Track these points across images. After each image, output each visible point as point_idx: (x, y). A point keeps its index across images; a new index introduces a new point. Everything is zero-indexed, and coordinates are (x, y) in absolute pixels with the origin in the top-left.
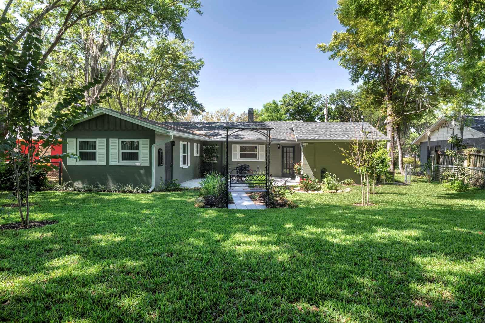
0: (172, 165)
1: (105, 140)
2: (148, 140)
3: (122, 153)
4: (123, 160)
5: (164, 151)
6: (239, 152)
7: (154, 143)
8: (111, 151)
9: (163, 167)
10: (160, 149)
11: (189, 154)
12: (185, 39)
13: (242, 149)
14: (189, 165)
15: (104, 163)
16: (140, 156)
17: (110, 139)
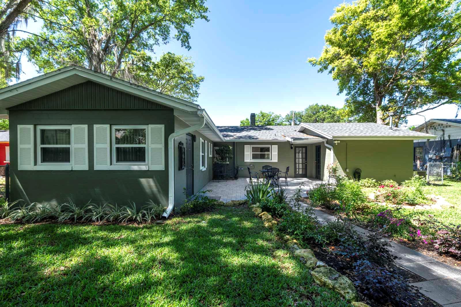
0: (193, 167)
1: (86, 126)
2: (162, 127)
3: (117, 149)
4: (118, 160)
5: (185, 146)
6: (252, 153)
7: (173, 131)
8: (96, 146)
9: (184, 172)
10: (180, 143)
11: (206, 154)
12: (191, 47)
13: (254, 149)
14: (206, 167)
15: (85, 167)
16: (149, 155)
17: (95, 126)
